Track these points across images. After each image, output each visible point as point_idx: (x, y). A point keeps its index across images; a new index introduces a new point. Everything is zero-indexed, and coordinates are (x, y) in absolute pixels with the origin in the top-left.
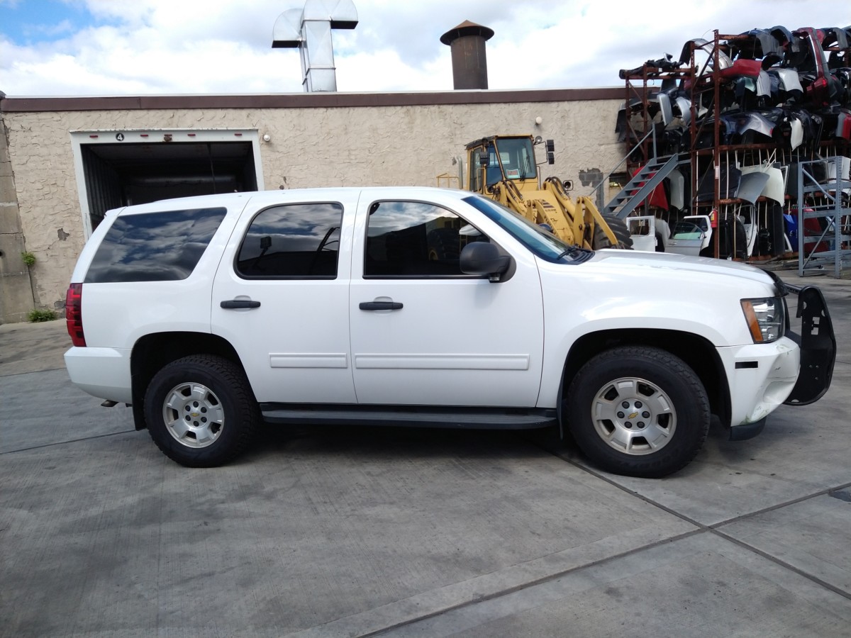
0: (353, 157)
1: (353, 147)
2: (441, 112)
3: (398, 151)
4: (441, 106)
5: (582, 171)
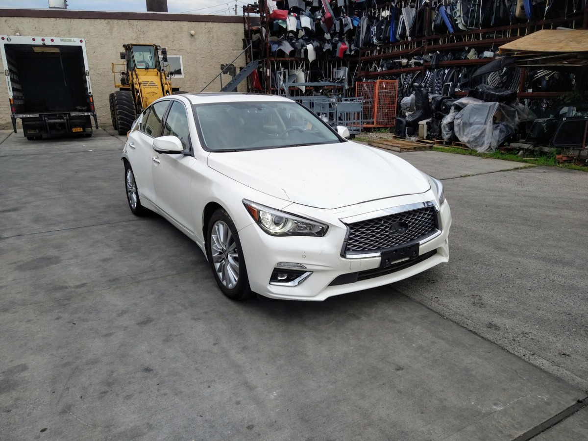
2: (130, 24)
3: (103, 46)
4: (130, 21)
5: (222, 65)
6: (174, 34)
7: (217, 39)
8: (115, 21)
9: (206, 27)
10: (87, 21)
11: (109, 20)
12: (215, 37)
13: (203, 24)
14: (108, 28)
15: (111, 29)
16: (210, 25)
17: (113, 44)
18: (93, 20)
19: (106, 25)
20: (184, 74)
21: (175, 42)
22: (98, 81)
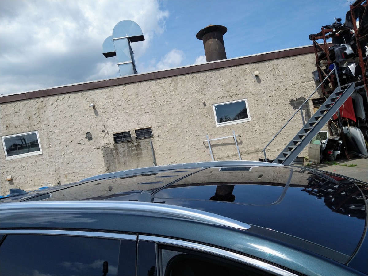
0: (143, 110)
1: (142, 104)
2: (193, 77)
3: (169, 103)
4: (193, 74)
5: (292, 100)
6: (237, 78)
7: (283, 75)
8: (179, 77)
9: (270, 65)
10: (153, 82)
11: (174, 78)
12: (281, 73)
13: (267, 63)
14: (173, 85)
15: (176, 85)
16: (275, 62)
17: (178, 100)
18: (158, 81)
19: (170, 82)
20: (251, 116)
21: (238, 86)
22: (166, 138)
